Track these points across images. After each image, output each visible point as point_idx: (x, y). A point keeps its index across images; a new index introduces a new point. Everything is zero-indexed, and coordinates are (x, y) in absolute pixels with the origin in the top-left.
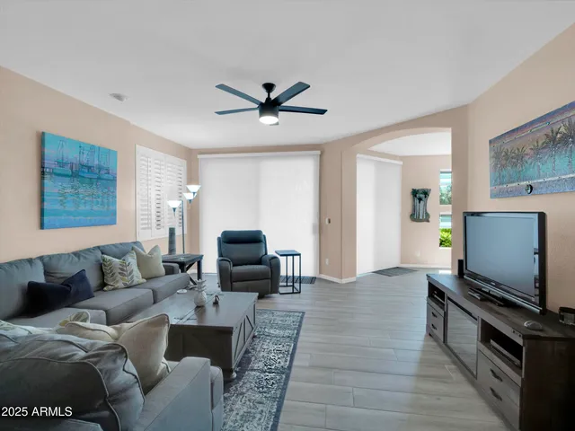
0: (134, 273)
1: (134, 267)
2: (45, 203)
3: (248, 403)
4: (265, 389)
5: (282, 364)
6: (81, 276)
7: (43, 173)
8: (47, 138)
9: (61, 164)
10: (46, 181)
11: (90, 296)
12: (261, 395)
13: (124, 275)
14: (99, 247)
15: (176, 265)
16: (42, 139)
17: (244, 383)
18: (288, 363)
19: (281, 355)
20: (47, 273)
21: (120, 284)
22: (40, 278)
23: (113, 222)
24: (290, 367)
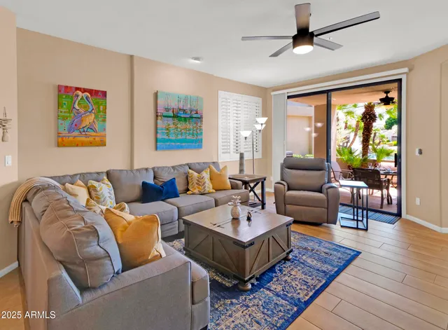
0: (206, 185)
1: (207, 180)
2: (158, 135)
3: (247, 316)
4: (269, 312)
5: (301, 296)
6: (172, 182)
7: (157, 116)
8: (159, 94)
9: (167, 110)
10: (159, 121)
11: (177, 196)
12: (262, 316)
13: (199, 185)
14: (188, 164)
15: (240, 183)
16: (156, 95)
17: (254, 298)
18: (307, 298)
19: (305, 287)
20: (155, 178)
21: (196, 191)
22: (151, 181)
23: (200, 147)
24: (307, 303)
